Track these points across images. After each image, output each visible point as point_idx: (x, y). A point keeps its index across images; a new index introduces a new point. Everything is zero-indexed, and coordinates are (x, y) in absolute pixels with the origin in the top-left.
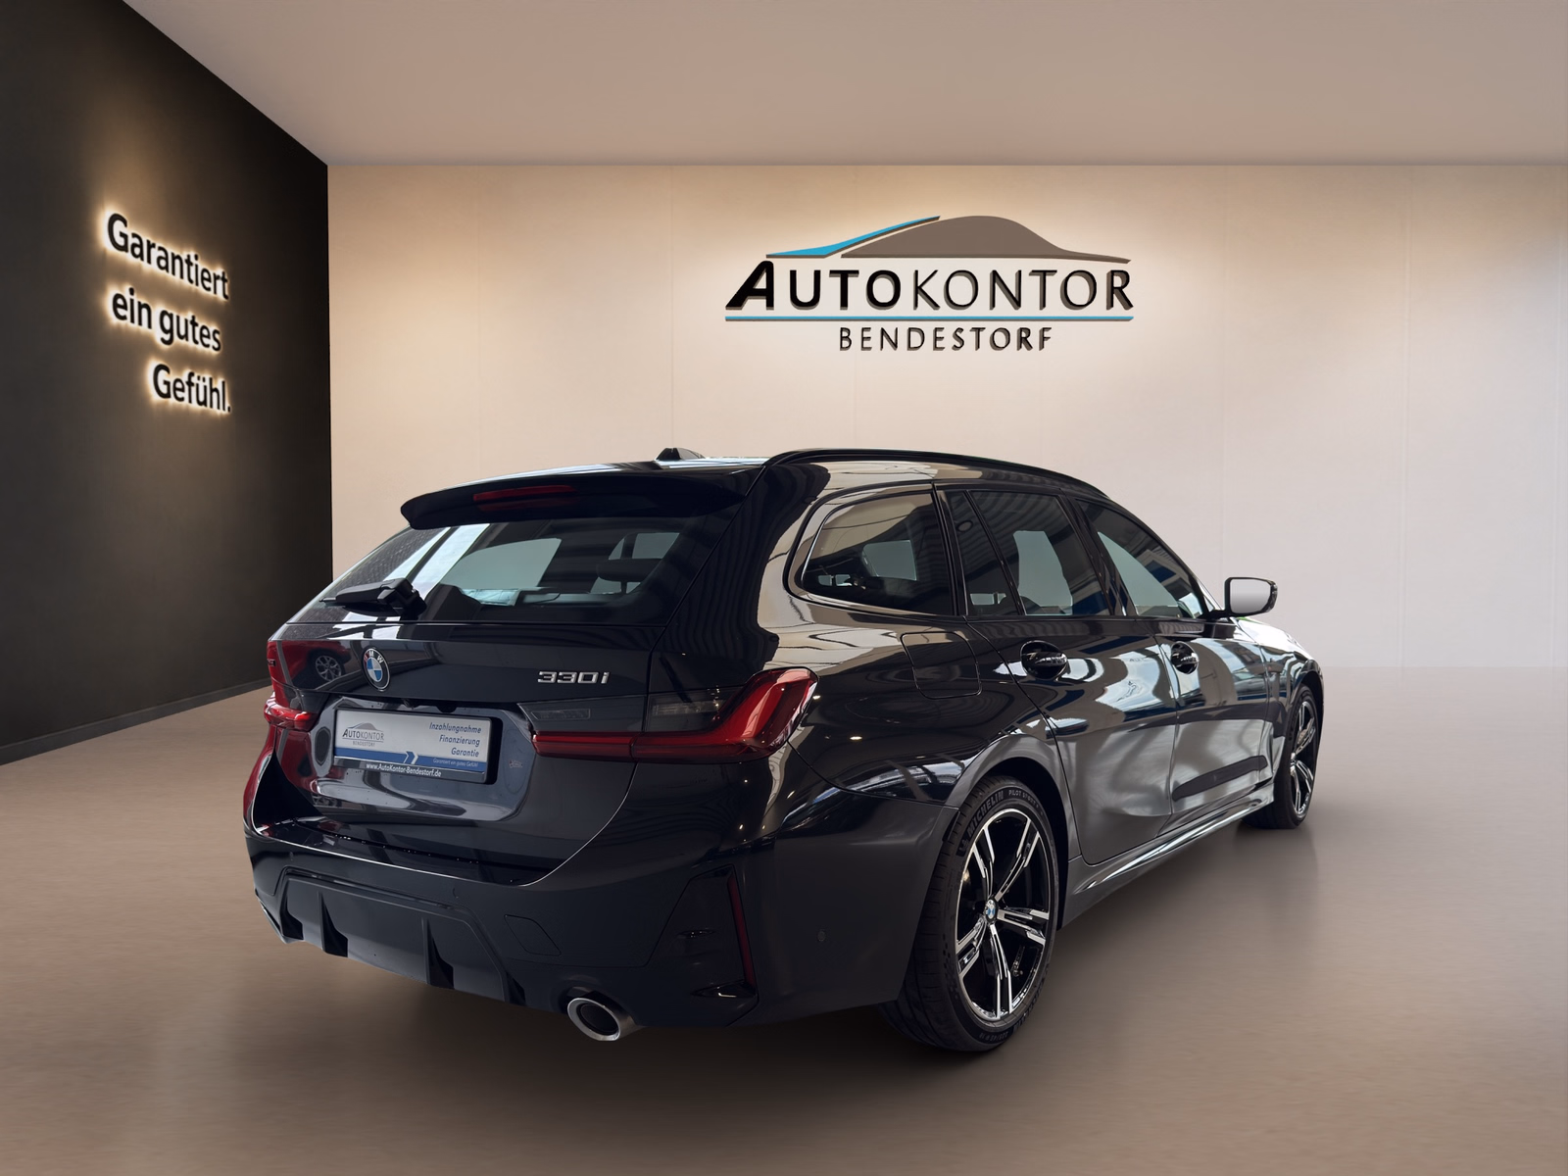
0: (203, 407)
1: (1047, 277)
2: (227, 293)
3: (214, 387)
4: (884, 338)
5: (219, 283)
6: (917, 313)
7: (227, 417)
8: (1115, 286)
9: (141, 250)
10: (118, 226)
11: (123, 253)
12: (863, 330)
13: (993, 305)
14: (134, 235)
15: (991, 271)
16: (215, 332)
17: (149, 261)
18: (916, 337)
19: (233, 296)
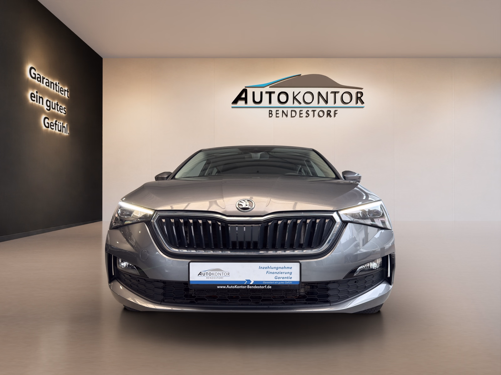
0: (60, 132)
1: (336, 94)
2: (69, 96)
3: (64, 126)
4: (284, 114)
5: (66, 92)
6: (294, 105)
7: (68, 136)
8: (358, 96)
9: (40, 79)
10: (33, 71)
11: (34, 80)
12: (277, 111)
13: (319, 103)
14: (38, 74)
15: (318, 92)
16: (64, 108)
17: (43, 83)
18: (294, 114)
19: (71, 97)
